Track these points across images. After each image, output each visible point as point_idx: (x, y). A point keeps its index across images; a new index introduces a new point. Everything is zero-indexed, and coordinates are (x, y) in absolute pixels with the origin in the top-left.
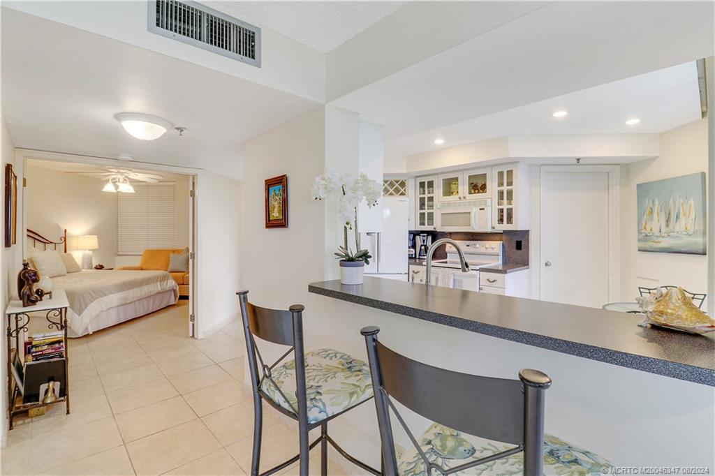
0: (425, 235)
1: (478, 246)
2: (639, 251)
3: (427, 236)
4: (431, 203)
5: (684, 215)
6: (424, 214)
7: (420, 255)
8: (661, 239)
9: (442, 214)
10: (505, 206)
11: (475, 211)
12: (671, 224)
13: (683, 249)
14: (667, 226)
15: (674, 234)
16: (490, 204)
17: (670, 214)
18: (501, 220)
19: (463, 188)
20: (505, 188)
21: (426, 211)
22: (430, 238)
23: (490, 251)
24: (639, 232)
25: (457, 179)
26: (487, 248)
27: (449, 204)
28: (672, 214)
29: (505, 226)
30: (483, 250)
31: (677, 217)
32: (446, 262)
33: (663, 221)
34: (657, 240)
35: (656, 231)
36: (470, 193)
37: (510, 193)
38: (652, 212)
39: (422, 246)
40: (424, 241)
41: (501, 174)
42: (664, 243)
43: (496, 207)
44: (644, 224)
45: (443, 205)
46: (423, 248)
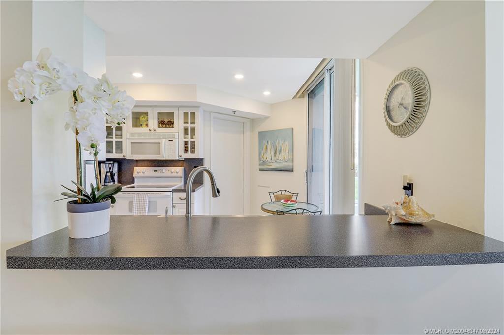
0: (111, 162)
1: (164, 171)
2: (260, 170)
3: (113, 163)
4: (119, 132)
5: (284, 150)
6: (111, 142)
7: (105, 182)
8: (271, 164)
9: (132, 143)
10: (189, 140)
11: (164, 142)
12: (277, 155)
13: (283, 169)
14: (275, 156)
15: (278, 161)
16: (177, 137)
17: (276, 149)
18: (186, 150)
19: (153, 122)
20: (189, 126)
21: (114, 140)
22: (116, 165)
23: (174, 175)
24: (260, 160)
25: (146, 114)
26: (172, 173)
27: (139, 135)
28: (277, 149)
29: (189, 155)
30: (169, 174)
31: (280, 151)
32: (134, 187)
33: (273, 153)
34: (269, 164)
35: (269, 159)
36: (159, 127)
37: (193, 130)
38: (267, 148)
39: (107, 172)
40: (110, 169)
41: (186, 114)
42: (274, 166)
43: (182, 140)
44: (262, 155)
45: (133, 135)
46: (109, 174)
